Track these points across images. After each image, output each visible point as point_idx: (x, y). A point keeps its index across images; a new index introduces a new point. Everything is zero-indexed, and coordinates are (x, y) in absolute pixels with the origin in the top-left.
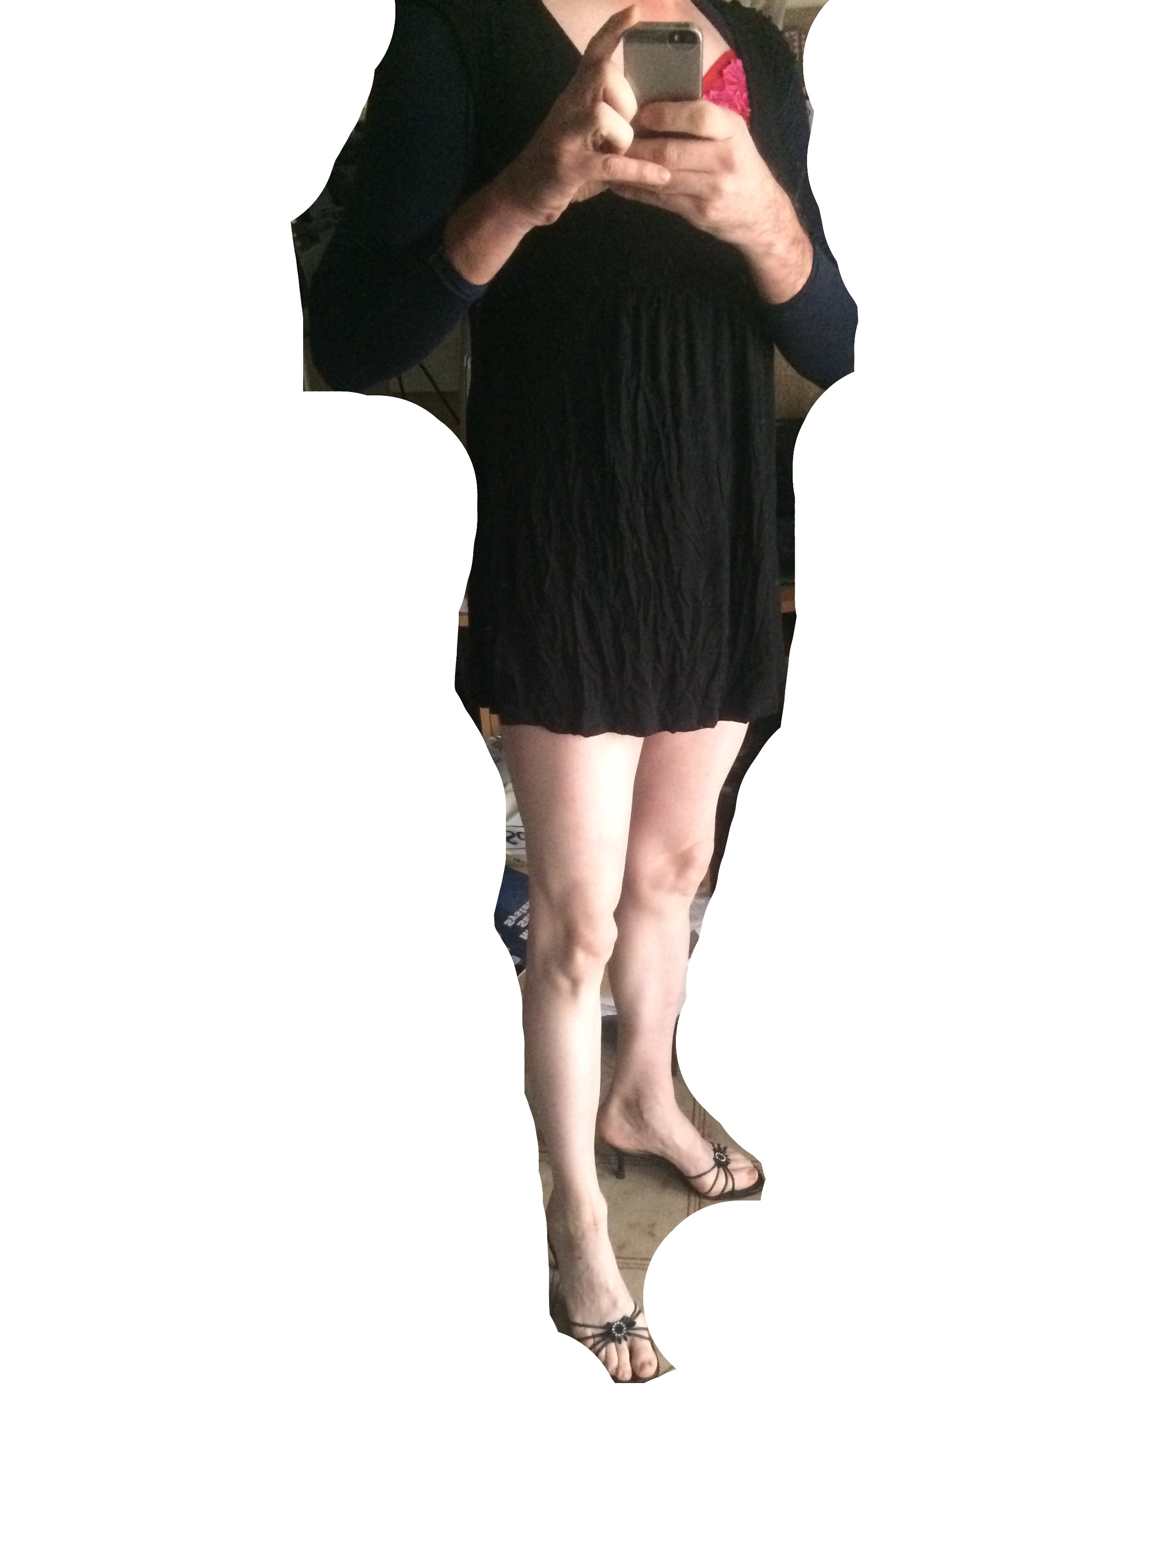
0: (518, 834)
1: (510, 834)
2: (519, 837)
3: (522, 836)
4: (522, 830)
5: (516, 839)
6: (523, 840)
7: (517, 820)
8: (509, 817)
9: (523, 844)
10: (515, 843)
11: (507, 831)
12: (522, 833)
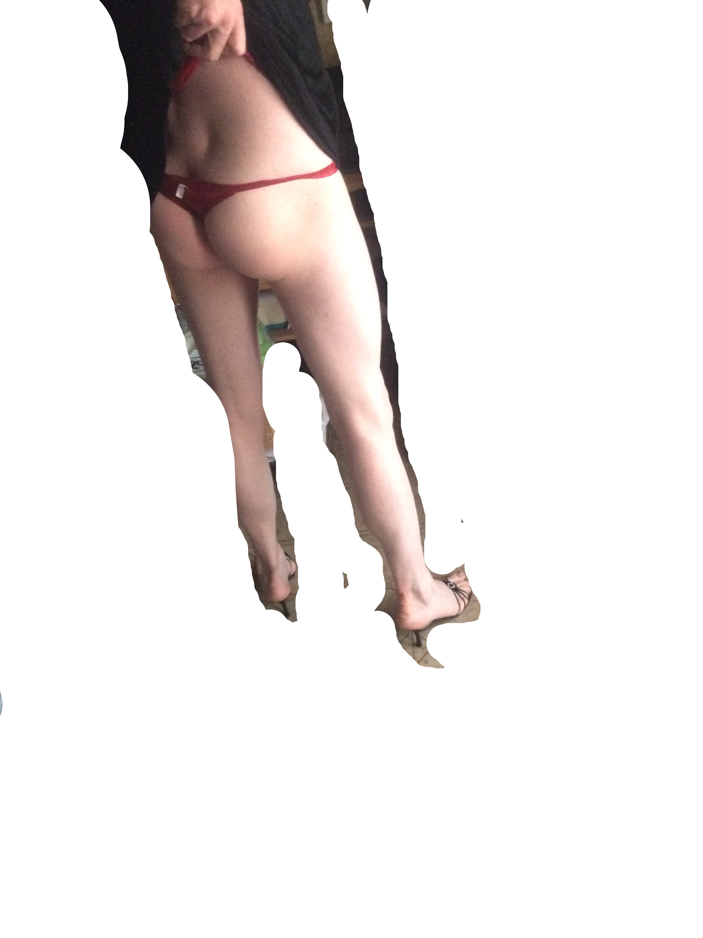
0: (198, 362)
1: (193, 363)
2: (198, 364)
3: (201, 363)
4: (199, 359)
5: (196, 366)
6: (201, 365)
7: (196, 353)
8: (190, 353)
9: (202, 368)
10: (197, 368)
11: (191, 361)
12: (200, 361)
